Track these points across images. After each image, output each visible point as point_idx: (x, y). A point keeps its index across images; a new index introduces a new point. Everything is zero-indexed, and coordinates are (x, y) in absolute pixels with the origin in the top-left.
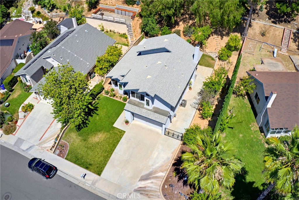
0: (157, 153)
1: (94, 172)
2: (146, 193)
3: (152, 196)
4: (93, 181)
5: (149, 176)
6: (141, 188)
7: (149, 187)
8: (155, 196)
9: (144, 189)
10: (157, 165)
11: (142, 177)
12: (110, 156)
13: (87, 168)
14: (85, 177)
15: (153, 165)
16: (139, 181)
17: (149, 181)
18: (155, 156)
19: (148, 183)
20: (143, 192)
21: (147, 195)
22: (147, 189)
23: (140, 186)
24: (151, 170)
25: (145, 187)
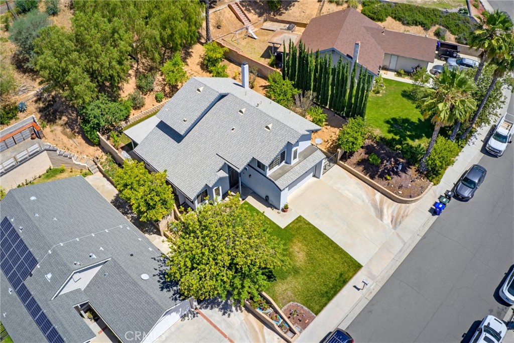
0: (347, 192)
1: (356, 272)
2: (400, 217)
3: (406, 213)
4: (369, 277)
5: (378, 209)
6: (392, 221)
7: (393, 212)
8: (406, 209)
9: (395, 218)
10: (364, 196)
11: (377, 217)
12: (336, 244)
13: (345, 282)
14: (359, 287)
15: (363, 201)
16: (382, 221)
17: (385, 210)
18: (351, 195)
19: (387, 212)
20: (399, 220)
21: (403, 217)
22: (395, 215)
23: (389, 221)
24: (370, 205)
25: (393, 217)
